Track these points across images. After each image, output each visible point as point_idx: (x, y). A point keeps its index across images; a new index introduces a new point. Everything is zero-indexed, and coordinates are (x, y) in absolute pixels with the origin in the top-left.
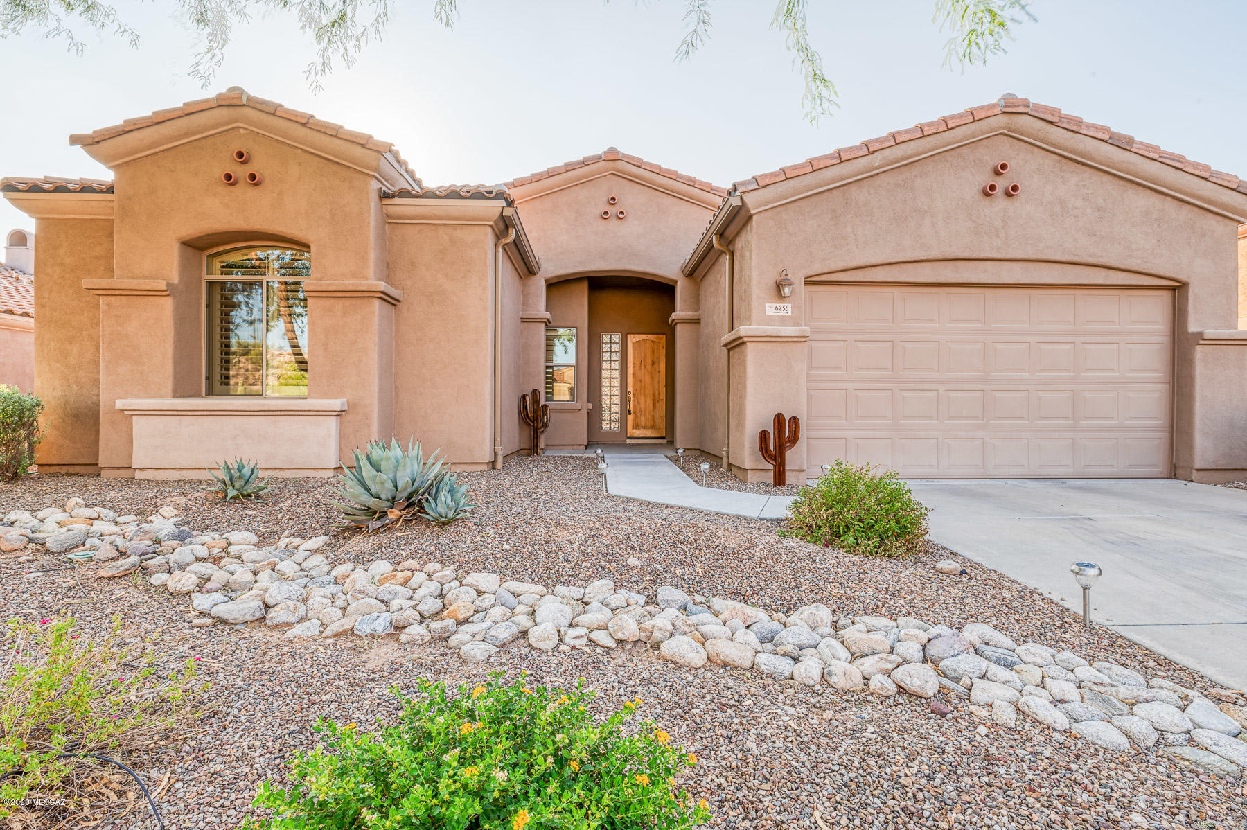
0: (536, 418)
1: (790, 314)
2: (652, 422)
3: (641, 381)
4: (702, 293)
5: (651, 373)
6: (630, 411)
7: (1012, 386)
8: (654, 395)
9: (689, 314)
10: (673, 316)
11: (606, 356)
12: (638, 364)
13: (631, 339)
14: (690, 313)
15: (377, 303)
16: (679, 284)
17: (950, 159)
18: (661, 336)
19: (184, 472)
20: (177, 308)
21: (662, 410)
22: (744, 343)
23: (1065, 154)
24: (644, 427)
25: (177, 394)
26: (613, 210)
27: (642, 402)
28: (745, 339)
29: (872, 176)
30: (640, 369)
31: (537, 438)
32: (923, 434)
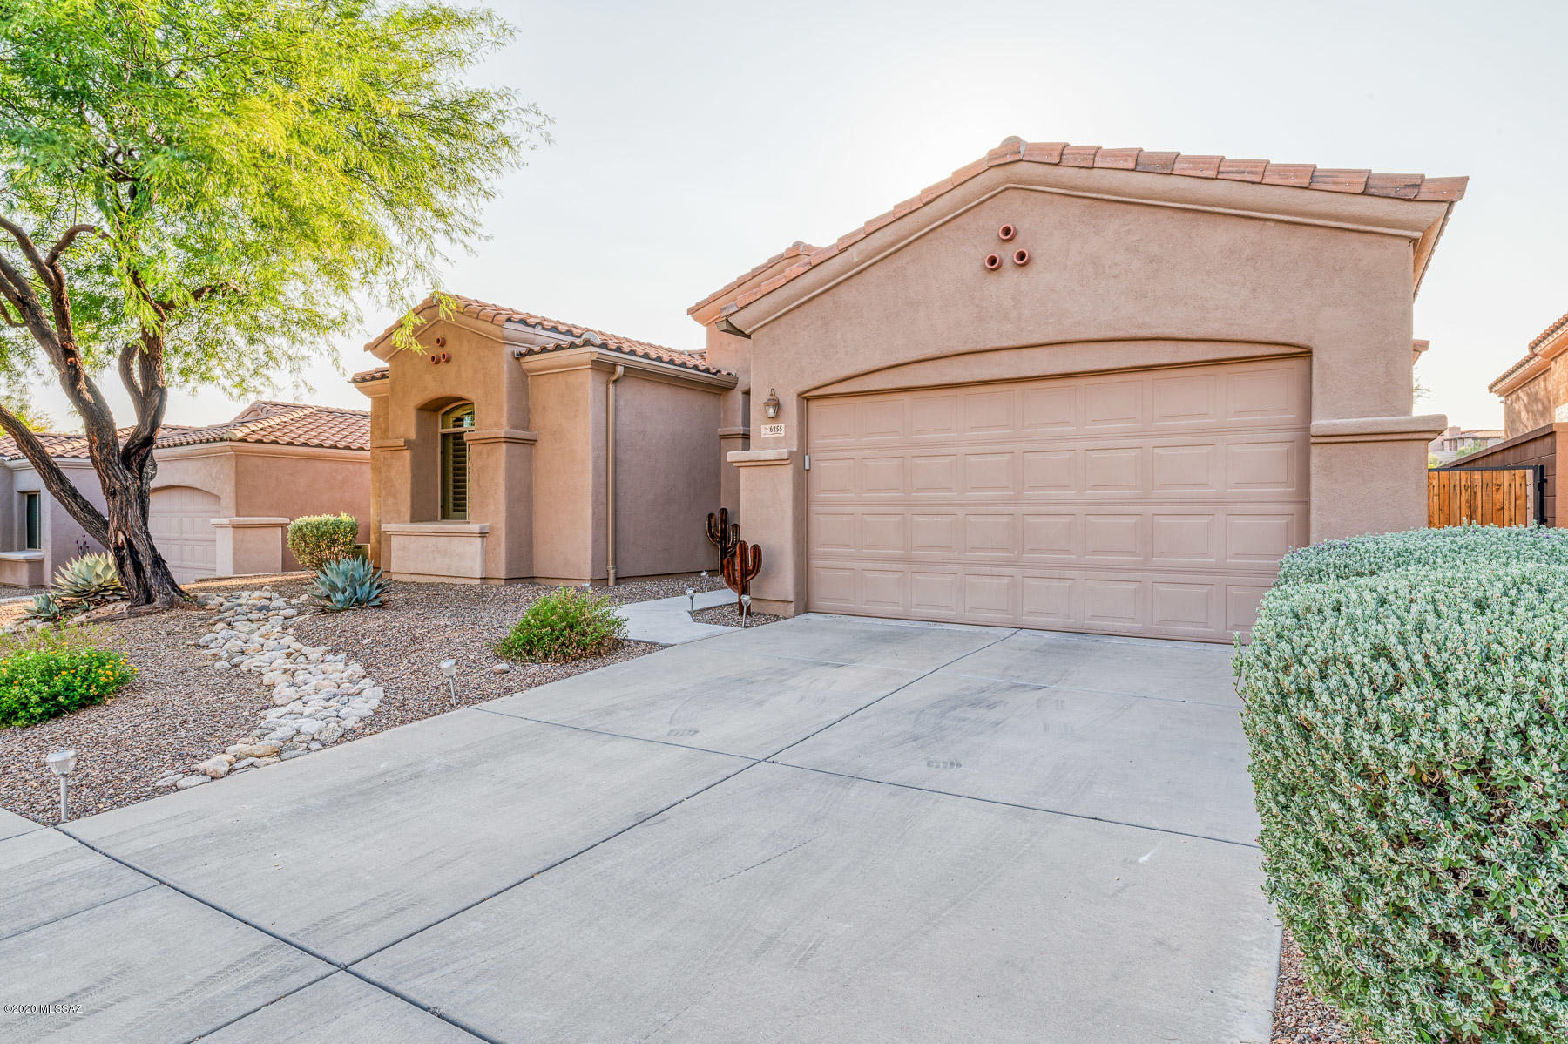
0: (724, 538)
1: (783, 435)
7: (1052, 509)
15: (504, 446)
17: (947, 234)
19: (413, 577)
20: (413, 458)
23: (1094, 195)
25: (413, 520)
29: (861, 272)
32: (939, 568)
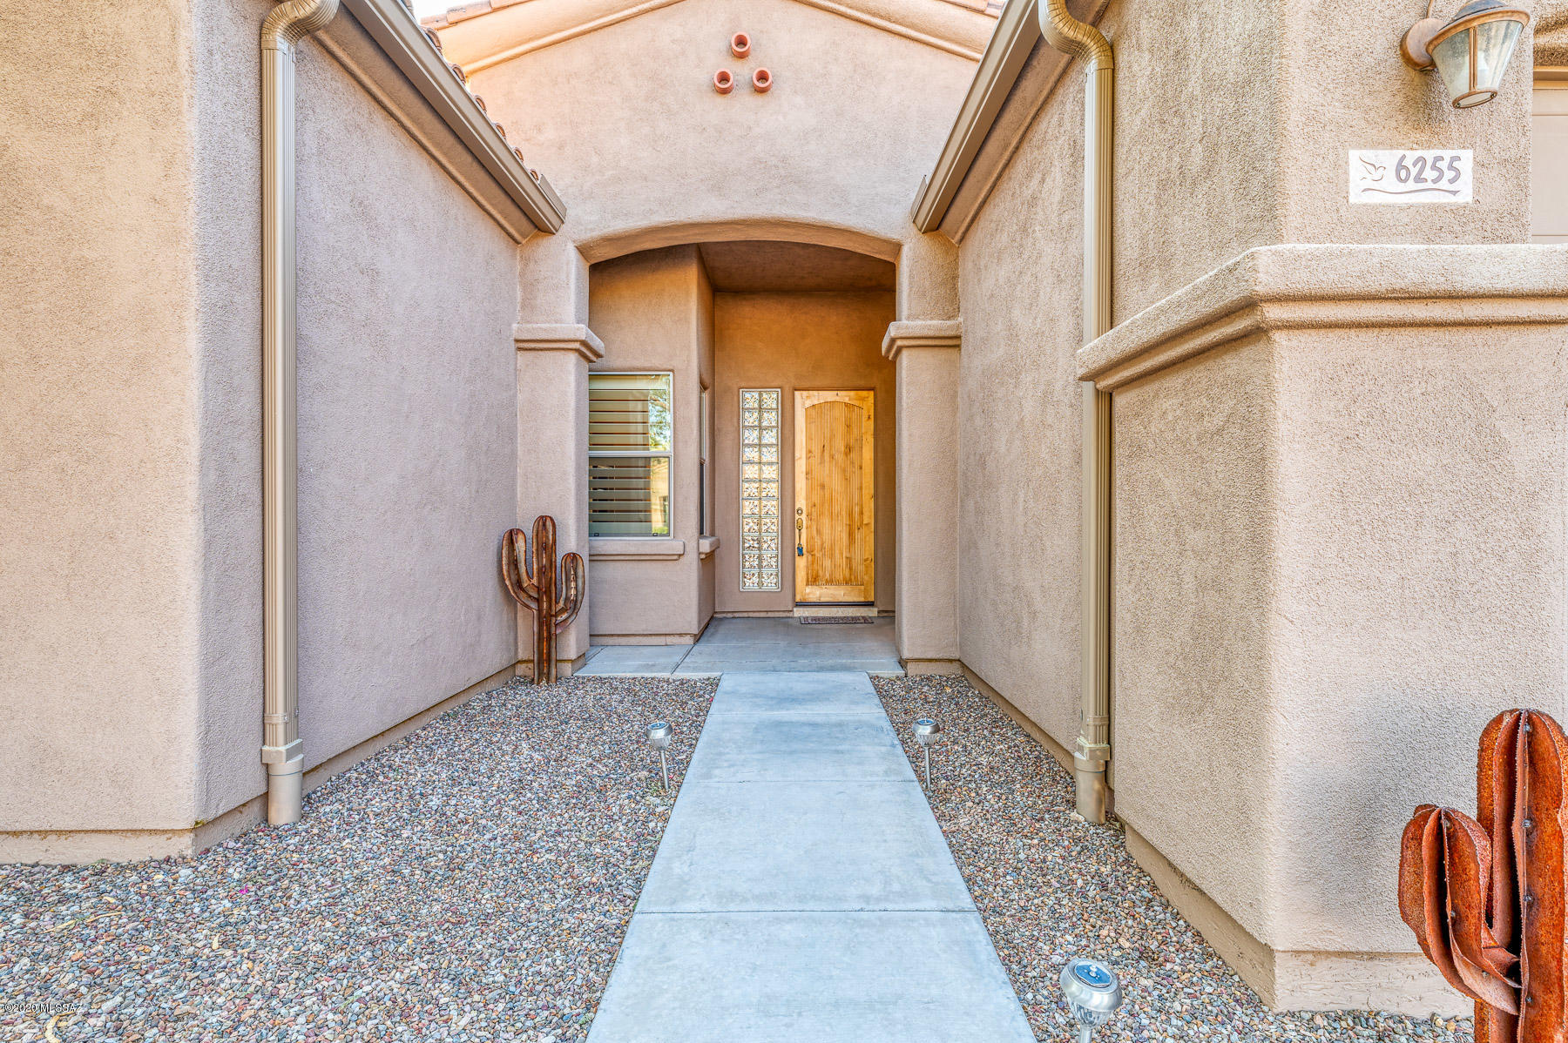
0: (546, 590)
1: (1466, 195)
2: (847, 573)
3: (823, 487)
4: (967, 267)
5: (844, 471)
6: (800, 550)
8: (850, 515)
9: (933, 325)
10: (893, 330)
11: (751, 436)
12: (817, 450)
13: (803, 401)
14: (935, 322)
16: (906, 252)
18: (864, 393)
21: (866, 546)
22: (1258, 333)
24: (830, 582)
26: (742, 72)
27: (826, 531)
28: (1273, 313)
30: (822, 462)
31: (549, 638)
